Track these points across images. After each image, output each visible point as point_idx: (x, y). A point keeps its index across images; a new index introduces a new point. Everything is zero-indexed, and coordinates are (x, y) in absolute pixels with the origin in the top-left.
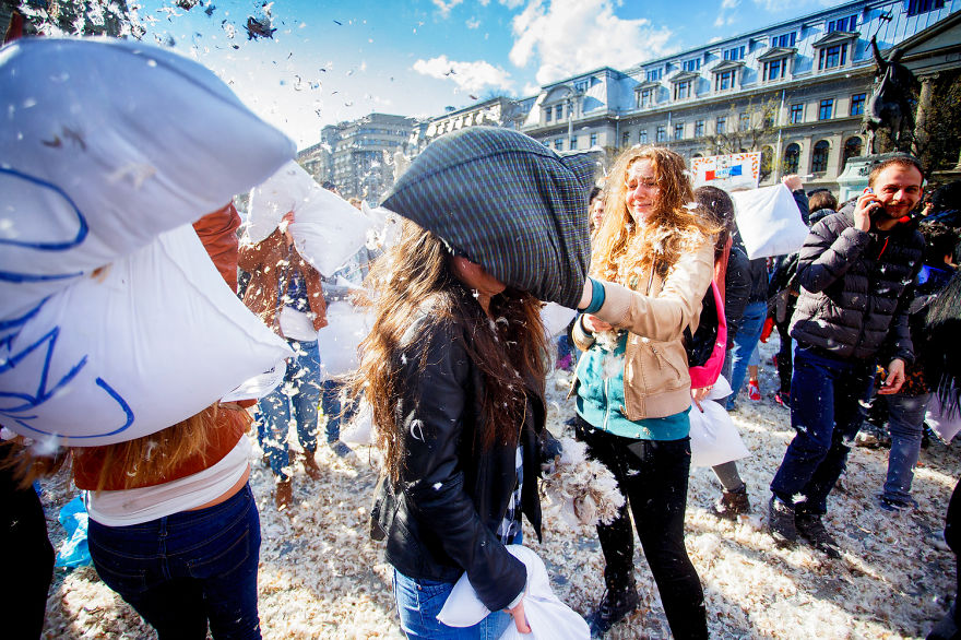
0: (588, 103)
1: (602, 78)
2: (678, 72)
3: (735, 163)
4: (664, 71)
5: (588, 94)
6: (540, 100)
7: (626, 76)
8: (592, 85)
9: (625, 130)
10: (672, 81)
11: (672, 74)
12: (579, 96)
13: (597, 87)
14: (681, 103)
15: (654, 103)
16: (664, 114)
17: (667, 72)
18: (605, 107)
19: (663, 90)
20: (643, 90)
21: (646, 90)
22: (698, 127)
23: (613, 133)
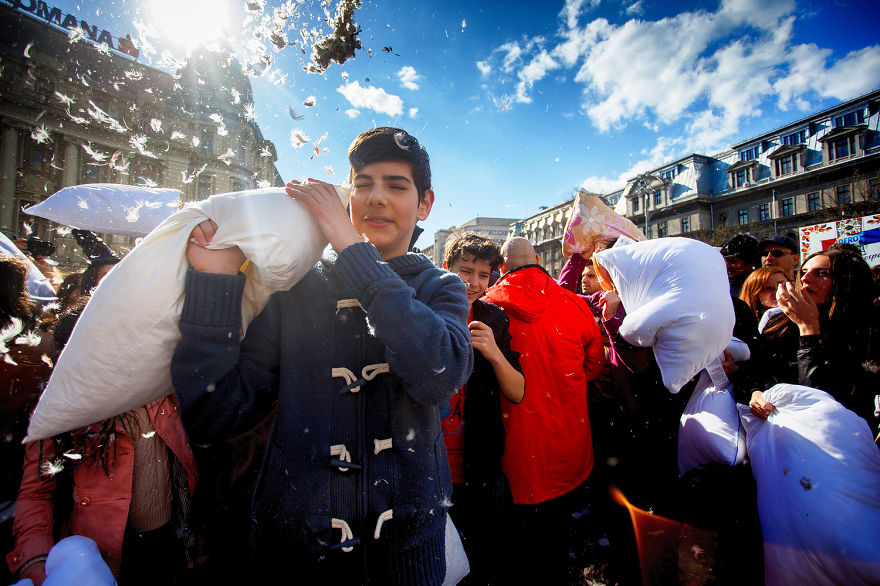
0: (677, 190)
1: (690, 165)
2: (777, 147)
3: (867, 227)
4: (760, 149)
5: (674, 182)
6: (626, 192)
7: (716, 160)
8: (679, 173)
9: (722, 211)
10: (770, 157)
11: (770, 151)
12: (666, 185)
13: (684, 173)
14: (784, 178)
15: (752, 182)
16: (766, 193)
17: (764, 150)
18: (695, 191)
19: (763, 168)
20: (738, 171)
21: (742, 170)
22: (811, 201)
23: (707, 217)
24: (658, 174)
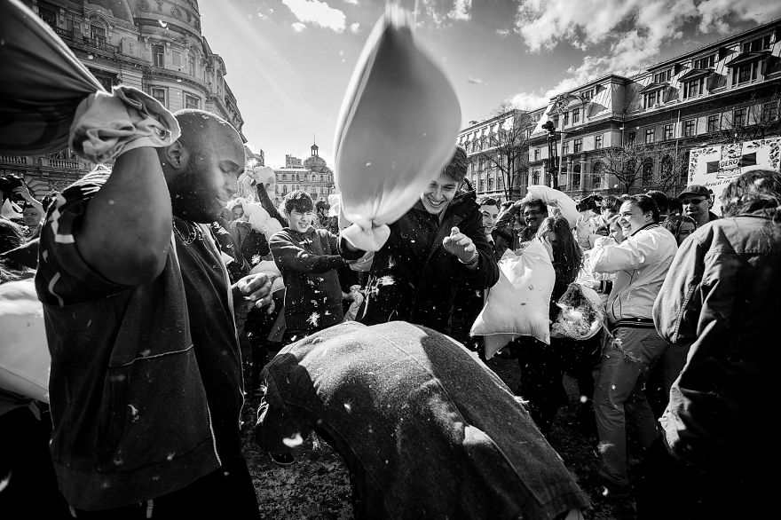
0: (594, 108)
1: (608, 86)
2: (688, 71)
3: (746, 151)
4: (673, 72)
5: (592, 101)
6: (548, 110)
7: (632, 82)
8: (597, 93)
9: (632, 130)
10: (681, 80)
11: (682, 74)
12: (585, 104)
13: (601, 94)
14: (691, 100)
15: (662, 103)
16: (672, 114)
17: (676, 73)
18: (610, 110)
19: (673, 90)
20: (650, 93)
21: (654, 92)
22: (711, 122)
23: (618, 135)
24: (578, 93)
